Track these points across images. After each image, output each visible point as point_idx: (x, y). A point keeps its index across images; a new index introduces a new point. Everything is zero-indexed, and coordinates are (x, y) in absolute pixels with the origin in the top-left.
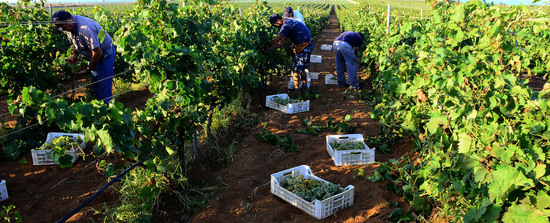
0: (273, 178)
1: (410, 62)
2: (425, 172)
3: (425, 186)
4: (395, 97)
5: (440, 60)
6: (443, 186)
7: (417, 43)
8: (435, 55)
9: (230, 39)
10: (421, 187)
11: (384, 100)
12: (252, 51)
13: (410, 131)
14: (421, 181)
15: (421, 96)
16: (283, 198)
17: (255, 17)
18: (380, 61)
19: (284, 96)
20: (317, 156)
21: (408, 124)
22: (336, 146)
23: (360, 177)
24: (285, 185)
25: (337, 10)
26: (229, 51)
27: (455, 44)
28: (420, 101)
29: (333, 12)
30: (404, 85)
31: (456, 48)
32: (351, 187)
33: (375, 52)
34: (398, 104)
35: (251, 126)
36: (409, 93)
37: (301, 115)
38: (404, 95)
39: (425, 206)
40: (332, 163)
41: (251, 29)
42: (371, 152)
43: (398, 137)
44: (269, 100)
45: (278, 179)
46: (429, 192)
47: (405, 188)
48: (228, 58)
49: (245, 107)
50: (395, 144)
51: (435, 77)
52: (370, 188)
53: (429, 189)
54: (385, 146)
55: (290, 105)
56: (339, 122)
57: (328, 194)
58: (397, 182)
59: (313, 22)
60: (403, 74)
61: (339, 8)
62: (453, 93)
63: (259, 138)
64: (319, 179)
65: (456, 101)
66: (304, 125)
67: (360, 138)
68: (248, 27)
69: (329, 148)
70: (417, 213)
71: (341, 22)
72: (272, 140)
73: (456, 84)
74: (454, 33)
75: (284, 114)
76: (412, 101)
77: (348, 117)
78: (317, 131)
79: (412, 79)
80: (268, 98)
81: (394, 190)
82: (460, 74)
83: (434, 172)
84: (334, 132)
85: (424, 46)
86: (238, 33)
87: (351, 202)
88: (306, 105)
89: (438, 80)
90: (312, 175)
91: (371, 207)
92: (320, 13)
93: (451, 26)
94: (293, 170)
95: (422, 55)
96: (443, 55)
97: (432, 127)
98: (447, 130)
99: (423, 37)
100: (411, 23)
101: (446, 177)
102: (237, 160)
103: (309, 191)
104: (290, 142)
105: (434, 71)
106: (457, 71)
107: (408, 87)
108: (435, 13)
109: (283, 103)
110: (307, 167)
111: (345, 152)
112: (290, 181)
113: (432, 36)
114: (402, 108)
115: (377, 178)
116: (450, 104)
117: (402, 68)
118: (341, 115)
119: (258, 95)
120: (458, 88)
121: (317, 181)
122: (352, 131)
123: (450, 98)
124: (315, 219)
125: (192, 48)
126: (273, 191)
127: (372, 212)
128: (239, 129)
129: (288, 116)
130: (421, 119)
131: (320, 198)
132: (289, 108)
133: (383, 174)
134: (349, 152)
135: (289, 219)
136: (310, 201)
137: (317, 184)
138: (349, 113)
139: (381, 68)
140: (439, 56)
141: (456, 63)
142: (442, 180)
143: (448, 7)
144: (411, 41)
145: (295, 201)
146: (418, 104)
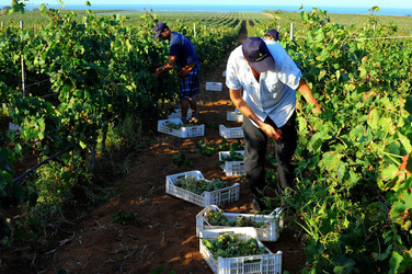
0: (168, 179)
9: (124, 58)
17: (146, 36)
19: (177, 121)
24: (179, 185)
25: (248, 27)
26: (123, 70)
29: (243, 30)
32: (237, 184)
35: (143, 148)
37: (195, 140)
41: (142, 48)
44: (161, 126)
45: (172, 179)
49: (136, 131)
55: (184, 129)
57: (216, 188)
64: (210, 181)
66: (198, 146)
68: (140, 47)
75: (176, 138)
80: (160, 122)
87: (237, 197)
88: (200, 129)
90: (203, 179)
94: (186, 174)
109: (177, 127)
110: (199, 172)
111: (235, 163)
112: (183, 182)
119: (149, 116)
121: (206, 182)
125: (98, 63)
126: (167, 191)
128: (132, 150)
129: (183, 140)
132: (182, 132)
134: (239, 163)
135: (182, 209)
136: (200, 194)
145: (186, 196)
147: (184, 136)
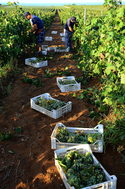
0: (32, 101)
1: (97, 39)
2: (105, 94)
3: (105, 100)
4: (89, 57)
5: (111, 38)
6: (114, 99)
7: (100, 30)
8: (108, 36)
9: (4, 29)
10: (104, 101)
11: (84, 59)
12: (16, 36)
13: (97, 74)
14: (103, 98)
15: (102, 56)
16: (37, 110)
17: (16, 17)
18: (82, 39)
19: (34, 59)
20: (52, 88)
21: (96, 70)
22: (61, 83)
23: (74, 97)
24: (38, 104)
25: (59, 12)
26: (4, 36)
27: (118, 29)
28: (102, 59)
29: (57, 13)
30: (94, 51)
31: (119, 31)
32: (70, 102)
33: (79, 34)
34: (91, 61)
35: (19, 75)
36: (96, 55)
37: (44, 68)
38: (94, 56)
39: (106, 109)
40: (60, 92)
41: (14, 23)
42: (79, 85)
43: (91, 77)
45: (34, 101)
46: (107, 103)
47: (96, 101)
48: (4, 40)
49: (15, 65)
50: (90, 81)
51: (109, 47)
52: (79, 102)
53: (107, 101)
54: (85, 81)
55: (38, 64)
56: (62, 71)
57: (59, 107)
58: (91, 99)
59: (47, 19)
60: (93, 45)
61: (60, 10)
62: (118, 55)
63: (23, 81)
64: (54, 99)
65: (119, 58)
66: (45, 73)
67: (73, 78)
68: (13, 22)
69: (58, 84)
70: (102, 113)
71: (61, 19)
72: (30, 82)
73: (119, 50)
74: (118, 23)
75: (35, 68)
76: (97, 59)
77: (67, 68)
78: (52, 75)
79: (97, 48)
80: (26, 60)
81: (91, 102)
82: (121, 44)
83: (109, 93)
84: (61, 76)
85: (103, 31)
86: (8, 26)
87: (70, 110)
88: (46, 63)
89: (110, 48)
90: (51, 98)
91: (80, 112)
92: (50, 14)
93: (117, 19)
94: (41, 96)
95: (102, 36)
96: (113, 35)
97: (108, 71)
98: (115, 72)
99: (103, 26)
100: (97, 19)
101: (115, 95)
102: (13, 92)
103: (50, 106)
104: (39, 82)
105: (108, 44)
106: (119, 43)
107: (96, 52)
108: (109, 12)
109: (34, 62)
110: (48, 94)
111: (66, 86)
112: (40, 102)
113: (107, 25)
114: (93, 63)
115: (82, 98)
116: (116, 60)
117: (92, 42)
118: (63, 67)
119: (21, 59)
120: (120, 52)
121: (53, 100)
122: (69, 75)
123: (116, 57)
124: (54, 119)
126: (32, 107)
127: (81, 114)
128: (13, 77)
129: (38, 69)
130: (103, 68)
131: (55, 109)
132: (37, 65)
133: (85, 95)
134: (68, 85)
135: (41, 120)
136: (50, 111)
137: (53, 102)
138: (67, 66)
139: (82, 43)
140: (111, 36)
141: (119, 39)
142: (113, 97)
143: (116, 9)
144: (97, 28)
145: (43, 111)
146: (101, 60)
147: (38, 67)
